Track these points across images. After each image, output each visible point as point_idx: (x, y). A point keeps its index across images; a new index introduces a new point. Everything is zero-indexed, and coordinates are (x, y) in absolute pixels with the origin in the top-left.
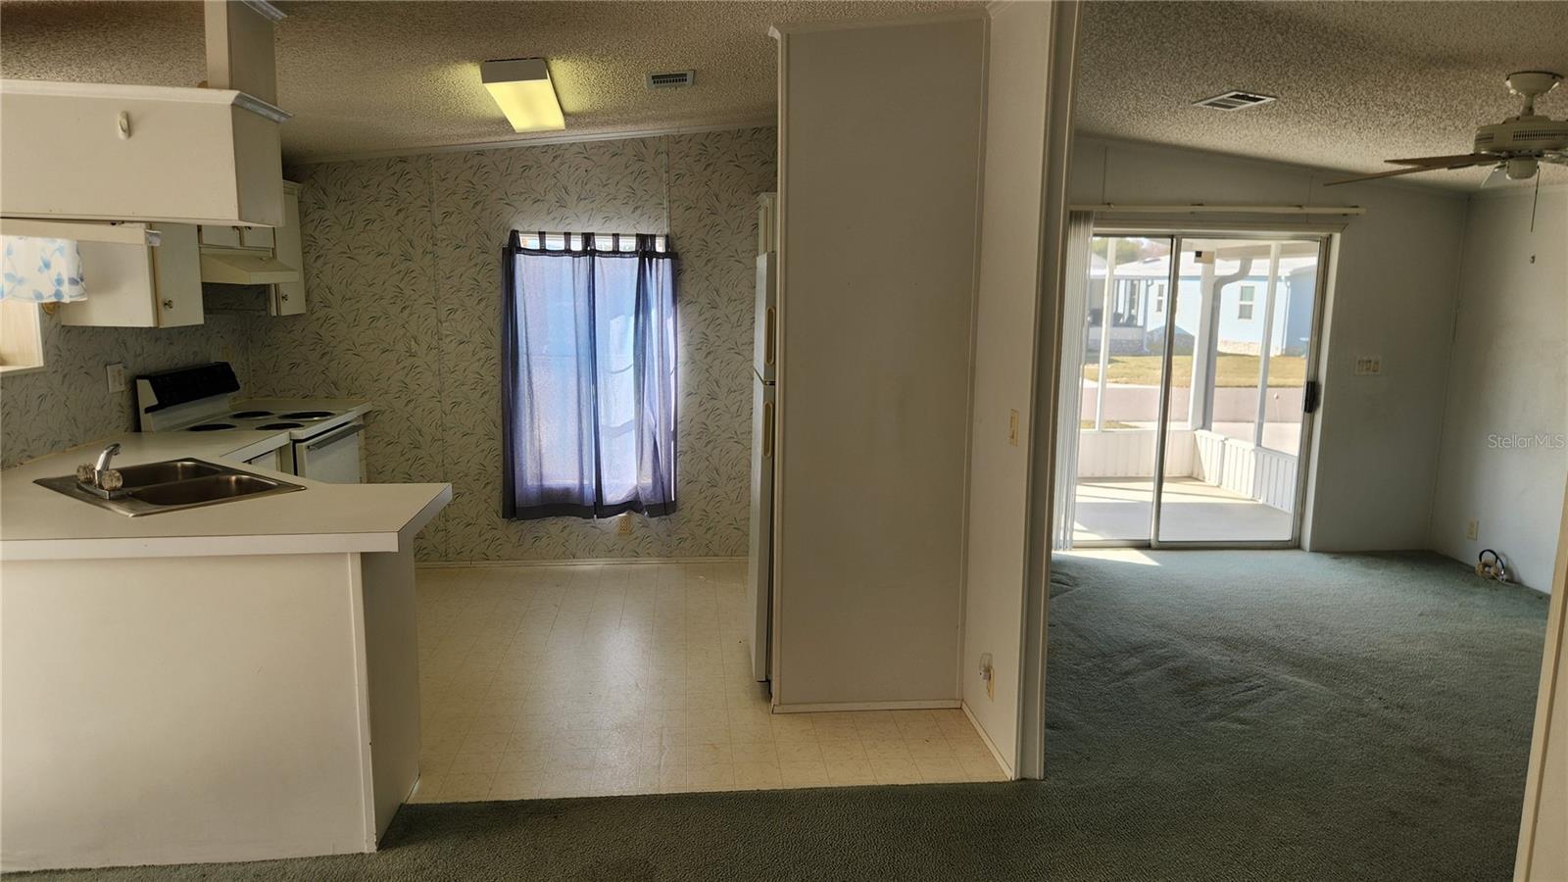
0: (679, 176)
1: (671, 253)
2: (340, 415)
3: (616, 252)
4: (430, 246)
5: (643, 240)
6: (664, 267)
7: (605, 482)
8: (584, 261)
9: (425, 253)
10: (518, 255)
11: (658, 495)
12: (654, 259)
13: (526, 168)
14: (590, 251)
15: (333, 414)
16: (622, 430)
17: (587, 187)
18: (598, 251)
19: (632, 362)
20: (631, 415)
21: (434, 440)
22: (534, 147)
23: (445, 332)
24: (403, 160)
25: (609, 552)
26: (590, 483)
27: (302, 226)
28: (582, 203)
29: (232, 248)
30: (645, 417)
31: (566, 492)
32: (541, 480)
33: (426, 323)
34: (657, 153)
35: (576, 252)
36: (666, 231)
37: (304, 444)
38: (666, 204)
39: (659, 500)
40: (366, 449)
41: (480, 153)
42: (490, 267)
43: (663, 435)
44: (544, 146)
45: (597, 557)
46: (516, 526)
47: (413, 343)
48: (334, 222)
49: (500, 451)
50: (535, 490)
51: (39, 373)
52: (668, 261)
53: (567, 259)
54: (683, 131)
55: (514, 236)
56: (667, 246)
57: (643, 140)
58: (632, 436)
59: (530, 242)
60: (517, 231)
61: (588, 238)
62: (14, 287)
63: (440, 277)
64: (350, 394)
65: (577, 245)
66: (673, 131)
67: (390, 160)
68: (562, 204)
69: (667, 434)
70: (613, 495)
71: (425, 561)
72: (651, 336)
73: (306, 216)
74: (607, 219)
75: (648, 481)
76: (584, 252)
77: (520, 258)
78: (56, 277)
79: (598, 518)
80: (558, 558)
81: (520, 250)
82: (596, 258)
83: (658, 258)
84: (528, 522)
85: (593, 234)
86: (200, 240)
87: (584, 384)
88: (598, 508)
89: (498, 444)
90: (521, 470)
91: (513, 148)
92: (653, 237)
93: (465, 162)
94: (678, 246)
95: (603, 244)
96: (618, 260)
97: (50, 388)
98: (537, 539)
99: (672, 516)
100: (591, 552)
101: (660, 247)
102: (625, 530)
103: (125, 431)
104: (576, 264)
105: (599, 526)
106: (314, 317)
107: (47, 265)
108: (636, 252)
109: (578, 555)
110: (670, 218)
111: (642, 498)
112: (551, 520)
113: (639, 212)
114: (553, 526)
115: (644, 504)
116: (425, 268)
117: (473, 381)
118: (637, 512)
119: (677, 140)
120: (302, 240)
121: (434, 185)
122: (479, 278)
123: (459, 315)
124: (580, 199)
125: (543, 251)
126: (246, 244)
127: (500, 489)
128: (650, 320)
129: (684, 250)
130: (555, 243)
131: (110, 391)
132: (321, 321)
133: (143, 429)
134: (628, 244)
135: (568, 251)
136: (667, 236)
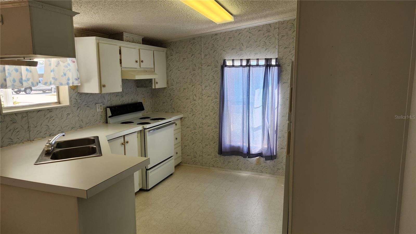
0: (283, 36)
1: (278, 65)
2: (168, 119)
3: (258, 65)
4: (200, 66)
5: (268, 60)
6: (275, 70)
7: (251, 145)
8: (247, 69)
9: (199, 68)
10: (225, 68)
11: (269, 153)
12: (271, 67)
13: (230, 38)
14: (248, 66)
15: (166, 119)
16: (258, 129)
17: (249, 43)
18: (252, 65)
19: (262, 105)
20: (260, 124)
21: (200, 127)
22: (233, 31)
23: (204, 93)
24: (194, 39)
25: (252, 170)
26: (246, 145)
27: (167, 61)
28: (248, 49)
29: (136, 68)
30: (266, 124)
31: (239, 148)
32: (230, 143)
33: (199, 90)
34: (275, 28)
35: (244, 66)
36: (277, 57)
37: (147, 130)
38: (277, 47)
39: (269, 154)
40: (181, 129)
41: (216, 34)
42: (217, 72)
43: (272, 132)
44: (236, 30)
45: (248, 171)
46: (222, 157)
47: (195, 96)
48: (175, 60)
49: (218, 132)
50: (228, 146)
51: (68, 107)
52: (276, 68)
53: (241, 68)
54: (285, 19)
55: (224, 61)
56: (276, 62)
57: (270, 25)
58: (261, 131)
59: (229, 63)
60: (225, 60)
61: (248, 61)
62: (55, 81)
63: (203, 75)
64: (178, 112)
65: (244, 63)
66: (281, 20)
67: (190, 39)
68: (241, 50)
69: (273, 131)
70: (254, 151)
71: (196, 165)
72: (269, 95)
73: (168, 58)
74: (256, 54)
75: (266, 146)
76: (247, 66)
77: (226, 69)
78: (67, 78)
79: (248, 158)
80: (236, 170)
81: (226, 66)
82: (251, 67)
83: (272, 67)
84: (226, 156)
85: (250, 59)
86: (121, 66)
87: (245, 112)
88: (249, 155)
89: (218, 130)
90: (224, 139)
91: (226, 32)
92: (271, 59)
93: (212, 38)
94: (281, 62)
95: (253, 63)
96: (258, 68)
97: (72, 111)
98: (229, 162)
99: (275, 160)
100: (246, 169)
101: (273, 62)
102: (258, 163)
103: (103, 123)
104: (244, 70)
105: (249, 161)
106: (169, 89)
107: (65, 75)
108: (265, 65)
109: (242, 169)
110: (279, 52)
111: (263, 153)
112: (234, 157)
113: (267, 50)
114: (234, 158)
115: (264, 155)
116: (199, 73)
117: (212, 109)
118: (262, 157)
119: (282, 23)
120: (167, 66)
121: (202, 46)
122: (214, 76)
123: (208, 88)
124: (247, 47)
125: (233, 66)
126: (141, 67)
127: (218, 145)
128: (269, 89)
129: (283, 63)
130: (237, 63)
131: (97, 111)
132: (171, 90)
133: (108, 123)
134: (262, 62)
135: (241, 66)
136: (276, 59)
